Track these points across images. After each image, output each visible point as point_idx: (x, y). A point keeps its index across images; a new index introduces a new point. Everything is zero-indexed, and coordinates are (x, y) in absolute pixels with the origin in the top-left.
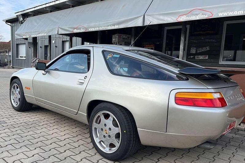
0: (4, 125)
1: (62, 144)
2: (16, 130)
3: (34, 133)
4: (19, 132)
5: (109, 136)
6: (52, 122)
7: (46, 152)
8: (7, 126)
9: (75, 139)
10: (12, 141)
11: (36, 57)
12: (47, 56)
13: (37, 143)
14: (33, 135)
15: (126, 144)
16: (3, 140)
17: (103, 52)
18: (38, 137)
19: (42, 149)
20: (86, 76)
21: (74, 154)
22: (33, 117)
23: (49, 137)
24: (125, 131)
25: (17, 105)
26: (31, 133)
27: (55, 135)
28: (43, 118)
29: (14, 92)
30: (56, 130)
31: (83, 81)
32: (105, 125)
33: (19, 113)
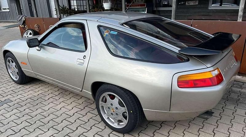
0: (11, 104)
1: (72, 120)
2: (24, 109)
3: (43, 111)
4: (27, 111)
5: (117, 114)
6: (57, 93)
7: (60, 132)
8: (14, 105)
9: (84, 112)
10: (25, 124)
11: (22, 14)
12: (31, 6)
13: (49, 122)
14: (42, 114)
15: (134, 122)
16: (15, 124)
17: (99, 27)
18: (48, 114)
19: (55, 129)
20: (85, 56)
21: (86, 131)
22: (36, 90)
23: (58, 113)
24: (131, 112)
25: (16, 78)
26: (40, 111)
27: (63, 110)
28: (46, 90)
29: (11, 66)
30: (63, 104)
31: (82, 61)
32: (112, 104)
33: (21, 86)
